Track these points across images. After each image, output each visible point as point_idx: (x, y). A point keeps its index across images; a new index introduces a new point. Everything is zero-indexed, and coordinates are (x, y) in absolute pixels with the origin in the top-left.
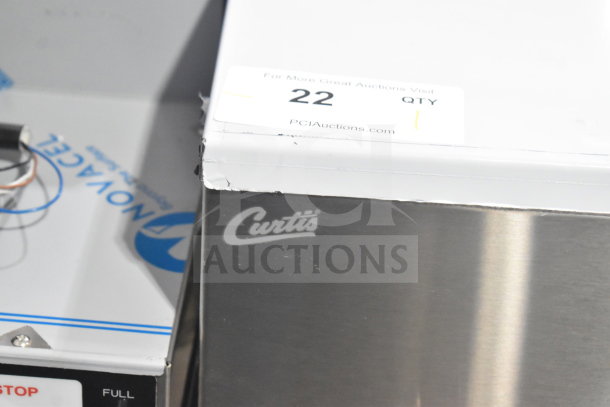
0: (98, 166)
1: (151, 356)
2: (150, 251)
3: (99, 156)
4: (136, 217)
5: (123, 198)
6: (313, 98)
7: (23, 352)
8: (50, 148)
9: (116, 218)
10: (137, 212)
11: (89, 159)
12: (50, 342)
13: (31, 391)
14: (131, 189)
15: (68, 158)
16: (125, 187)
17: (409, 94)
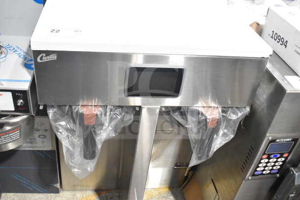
0: (18, 50)
1: (26, 86)
2: (27, 66)
3: (18, 48)
4: (25, 60)
5: (22, 56)
6: (55, 31)
8: (8, 47)
9: (21, 60)
10: (25, 59)
11: (16, 49)
12: (3, 84)
14: (25, 54)
15: (11, 48)
16: (24, 54)
17: (76, 30)
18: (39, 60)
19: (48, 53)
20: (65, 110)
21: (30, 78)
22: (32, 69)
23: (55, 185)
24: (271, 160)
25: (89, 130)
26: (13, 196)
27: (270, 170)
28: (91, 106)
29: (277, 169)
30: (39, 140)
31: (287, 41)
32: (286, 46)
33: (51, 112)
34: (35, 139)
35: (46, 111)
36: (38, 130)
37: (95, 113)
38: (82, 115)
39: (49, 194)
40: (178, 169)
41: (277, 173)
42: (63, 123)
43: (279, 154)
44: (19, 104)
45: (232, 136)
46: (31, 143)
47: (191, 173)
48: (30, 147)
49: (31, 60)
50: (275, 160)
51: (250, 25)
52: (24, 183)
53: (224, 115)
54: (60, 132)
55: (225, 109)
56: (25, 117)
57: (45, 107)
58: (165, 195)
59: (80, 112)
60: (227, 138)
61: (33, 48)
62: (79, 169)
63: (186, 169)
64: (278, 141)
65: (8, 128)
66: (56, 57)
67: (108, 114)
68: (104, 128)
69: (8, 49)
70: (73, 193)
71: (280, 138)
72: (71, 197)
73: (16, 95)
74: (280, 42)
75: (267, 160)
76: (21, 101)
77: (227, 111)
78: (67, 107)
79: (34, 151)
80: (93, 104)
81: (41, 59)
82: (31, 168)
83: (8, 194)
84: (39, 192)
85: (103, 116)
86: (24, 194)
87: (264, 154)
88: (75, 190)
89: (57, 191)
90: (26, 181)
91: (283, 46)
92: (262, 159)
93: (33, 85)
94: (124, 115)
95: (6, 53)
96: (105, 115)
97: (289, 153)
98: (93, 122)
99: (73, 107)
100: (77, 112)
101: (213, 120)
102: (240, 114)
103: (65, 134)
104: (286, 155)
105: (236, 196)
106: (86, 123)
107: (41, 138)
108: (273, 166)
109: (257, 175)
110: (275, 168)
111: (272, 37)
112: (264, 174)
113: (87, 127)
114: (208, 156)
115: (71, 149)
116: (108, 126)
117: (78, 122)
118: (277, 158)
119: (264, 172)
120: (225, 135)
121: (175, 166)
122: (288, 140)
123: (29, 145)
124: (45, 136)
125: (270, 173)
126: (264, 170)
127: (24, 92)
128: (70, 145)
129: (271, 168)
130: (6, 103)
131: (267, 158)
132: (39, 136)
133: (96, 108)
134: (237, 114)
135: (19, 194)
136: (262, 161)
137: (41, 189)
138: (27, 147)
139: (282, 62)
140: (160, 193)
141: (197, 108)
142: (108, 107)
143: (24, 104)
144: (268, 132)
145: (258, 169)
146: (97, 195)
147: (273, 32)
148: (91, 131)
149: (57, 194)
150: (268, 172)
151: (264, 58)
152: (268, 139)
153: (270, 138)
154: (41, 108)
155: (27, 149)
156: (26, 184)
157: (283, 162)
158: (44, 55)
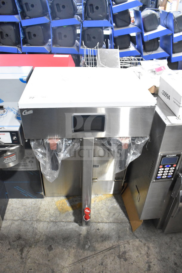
0: (13, 110)
1: (17, 129)
2: (18, 118)
3: (14, 109)
5: (16, 113)
6: (32, 98)
7: (2, 130)
8: (8, 108)
9: (15, 115)
10: (17, 114)
11: (12, 109)
12: (6, 128)
13: (4, 134)
14: (17, 112)
15: (10, 109)
18: (23, 114)
19: (28, 110)
20: (40, 142)
21: (19, 124)
22: (20, 120)
23: (41, 193)
24: (166, 169)
25: (53, 153)
26: (16, 201)
27: (167, 175)
28: (54, 139)
29: (171, 175)
30: (29, 164)
31: (169, 96)
32: (169, 99)
33: (32, 144)
34: (27, 164)
35: (30, 143)
36: (28, 158)
37: (56, 143)
38: (49, 144)
39: (37, 199)
40: (117, 181)
41: (172, 178)
42: (39, 150)
43: (170, 164)
44: (14, 139)
45: (139, 155)
46: (25, 166)
47: (126, 184)
48: (24, 169)
49: (20, 115)
50: (168, 169)
51: (149, 89)
52: (22, 192)
53: (133, 141)
54: (38, 155)
55: (133, 138)
56: (18, 146)
57: (29, 140)
58: (110, 199)
59: (48, 142)
60: (137, 156)
61: (20, 108)
62: (49, 176)
63: (122, 181)
64: (167, 156)
65: (9, 153)
66: (32, 112)
67: (64, 143)
68: (62, 151)
69: (8, 110)
70: (52, 198)
71: (168, 155)
72: (51, 200)
73: (12, 134)
74: (167, 97)
75: (163, 169)
76: (15, 137)
77: (135, 140)
78: (41, 140)
79: (27, 171)
80: (56, 138)
81: (25, 113)
82: (26, 182)
83: (13, 199)
84: (31, 198)
85: (61, 144)
86: (23, 199)
87: (160, 165)
88: (53, 196)
89: (42, 197)
90: (23, 191)
91: (168, 99)
92: (159, 168)
93: (21, 128)
94: (74, 144)
95: (7, 111)
96: (63, 144)
97: (177, 164)
98: (55, 148)
99: (44, 140)
100: (46, 142)
101: (125, 144)
102: (143, 141)
103: (41, 156)
104: (175, 165)
105: (148, 194)
106: (51, 149)
107: (31, 163)
108: (168, 173)
109: (159, 179)
110: (169, 174)
111: (163, 94)
112: (163, 178)
113: (52, 151)
114: (125, 167)
115: (44, 164)
116: (65, 150)
117: (47, 148)
118: (170, 168)
119: (163, 177)
120: (134, 154)
121: (115, 179)
122: (174, 155)
123: (24, 167)
124: (32, 161)
125: (167, 178)
126: (162, 176)
127: (16, 132)
128: (44, 163)
129: (167, 174)
130: (7, 139)
131: (162, 168)
132: (29, 161)
133: (57, 140)
134: (141, 141)
135: (20, 199)
136: (160, 170)
137: (32, 196)
138: (22, 169)
139: (168, 109)
140: (107, 197)
141: (116, 138)
142: (64, 139)
143: (17, 139)
144: (160, 151)
145: (158, 175)
146: (67, 199)
147: (163, 91)
148: (54, 153)
149: (42, 199)
150: (166, 177)
151: (152, 106)
152: (161, 155)
153: (162, 154)
154: (26, 141)
155: (22, 170)
156: (23, 193)
157: (174, 170)
158: (26, 111)
